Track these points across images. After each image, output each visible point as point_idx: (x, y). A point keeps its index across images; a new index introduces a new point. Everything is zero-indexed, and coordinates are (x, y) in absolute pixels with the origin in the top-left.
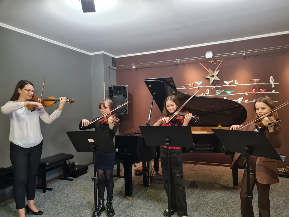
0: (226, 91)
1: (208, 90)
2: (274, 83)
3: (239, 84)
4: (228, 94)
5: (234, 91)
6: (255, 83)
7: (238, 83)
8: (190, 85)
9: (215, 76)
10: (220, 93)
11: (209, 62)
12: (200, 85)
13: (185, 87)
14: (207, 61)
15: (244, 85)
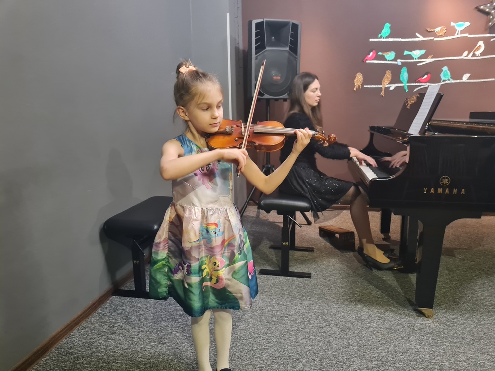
1: (481, 43)
8: (437, 29)
13: (424, 36)
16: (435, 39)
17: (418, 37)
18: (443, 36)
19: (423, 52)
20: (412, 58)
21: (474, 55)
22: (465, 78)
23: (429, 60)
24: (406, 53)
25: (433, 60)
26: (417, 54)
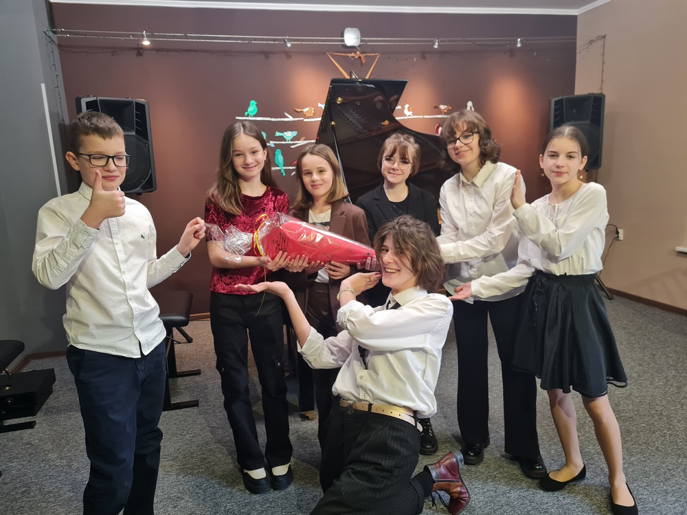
7: (411, 113)
8: (305, 110)
11: (350, 55)
13: (294, 117)
14: (345, 53)
15: (422, 117)
16: (305, 120)
17: (287, 117)
19: (295, 133)
20: (285, 140)
23: (301, 143)
24: (278, 134)
25: (305, 142)
26: (289, 135)
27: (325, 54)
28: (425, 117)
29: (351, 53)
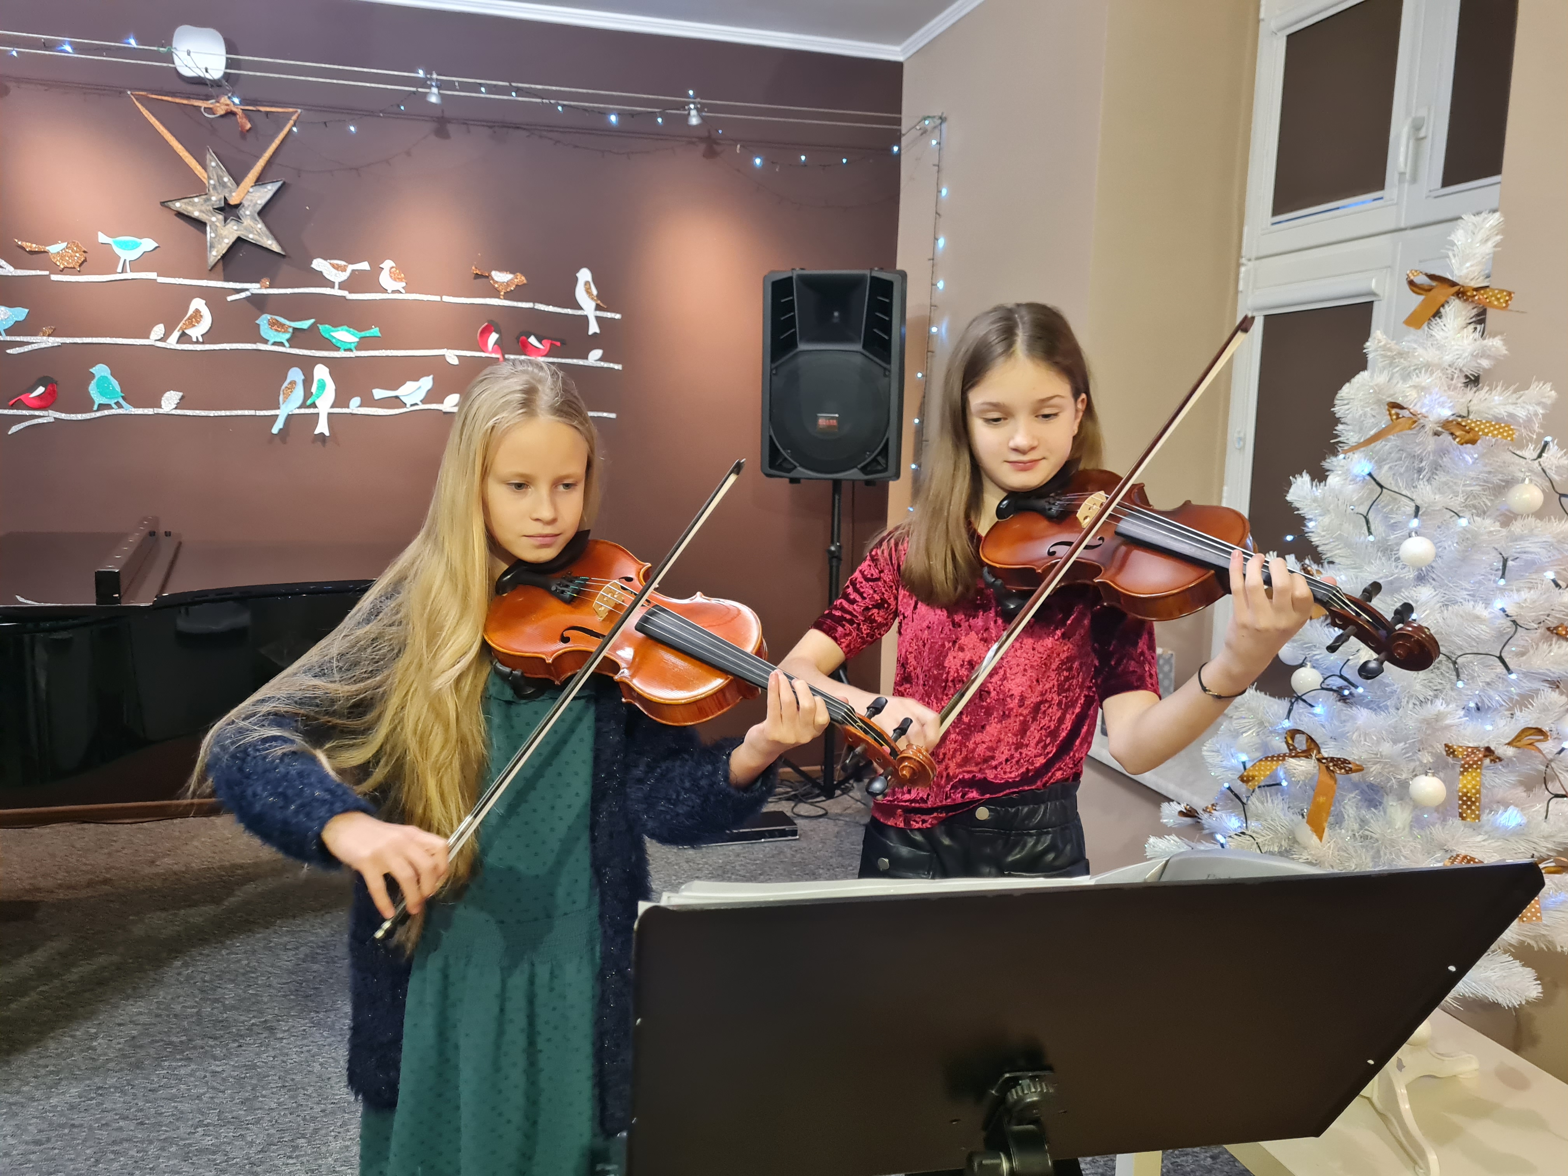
0: (325, 330)
1: (198, 304)
2: (598, 308)
3: (408, 290)
4: (337, 349)
5: (375, 331)
6: (495, 294)
7: (400, 286)
9: (247, 212)
10: (284, 337)
11: (202, 104)
12: (136, 265)
13: (16, 268)
14: (188, 98)
15: (438, 298)
16: (54, 277)
18: (79, 273)
19: (20, 314)
21: (184, 337)
22: (169, 402)
23: (42, 341)
25: (55, 341)
27: (121, 93)
28: (446, 299)
29: (207, 100)
